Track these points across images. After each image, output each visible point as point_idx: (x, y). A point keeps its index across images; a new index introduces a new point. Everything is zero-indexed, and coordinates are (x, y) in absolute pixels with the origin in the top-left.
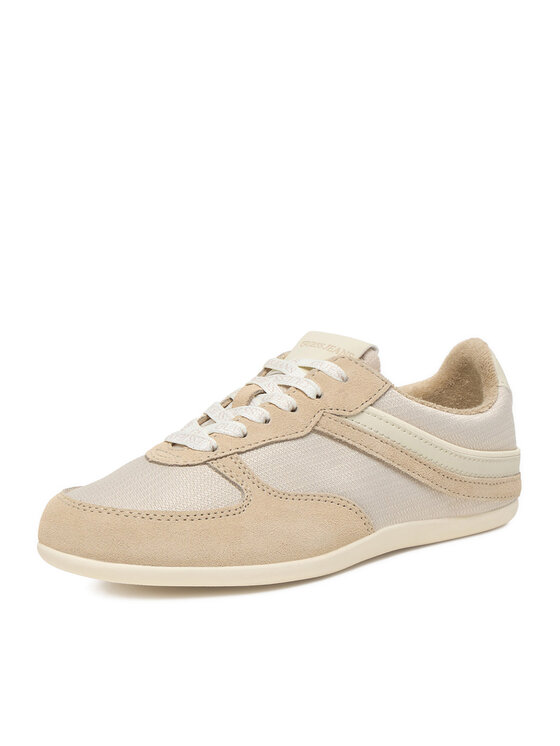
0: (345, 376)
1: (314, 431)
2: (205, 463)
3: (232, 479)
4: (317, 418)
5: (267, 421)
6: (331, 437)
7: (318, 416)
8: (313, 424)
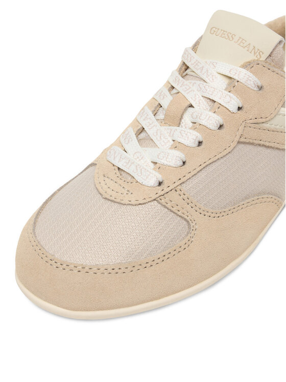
0: (260, 84)
1: (239, 142)
2: (155, 200)
3: (179, 213)
4: (240, 132)
5: (200, 143)
6: (252, 144)
7: (241, 128)
8: (238, 137)
